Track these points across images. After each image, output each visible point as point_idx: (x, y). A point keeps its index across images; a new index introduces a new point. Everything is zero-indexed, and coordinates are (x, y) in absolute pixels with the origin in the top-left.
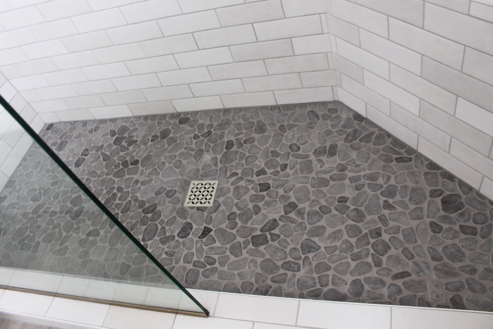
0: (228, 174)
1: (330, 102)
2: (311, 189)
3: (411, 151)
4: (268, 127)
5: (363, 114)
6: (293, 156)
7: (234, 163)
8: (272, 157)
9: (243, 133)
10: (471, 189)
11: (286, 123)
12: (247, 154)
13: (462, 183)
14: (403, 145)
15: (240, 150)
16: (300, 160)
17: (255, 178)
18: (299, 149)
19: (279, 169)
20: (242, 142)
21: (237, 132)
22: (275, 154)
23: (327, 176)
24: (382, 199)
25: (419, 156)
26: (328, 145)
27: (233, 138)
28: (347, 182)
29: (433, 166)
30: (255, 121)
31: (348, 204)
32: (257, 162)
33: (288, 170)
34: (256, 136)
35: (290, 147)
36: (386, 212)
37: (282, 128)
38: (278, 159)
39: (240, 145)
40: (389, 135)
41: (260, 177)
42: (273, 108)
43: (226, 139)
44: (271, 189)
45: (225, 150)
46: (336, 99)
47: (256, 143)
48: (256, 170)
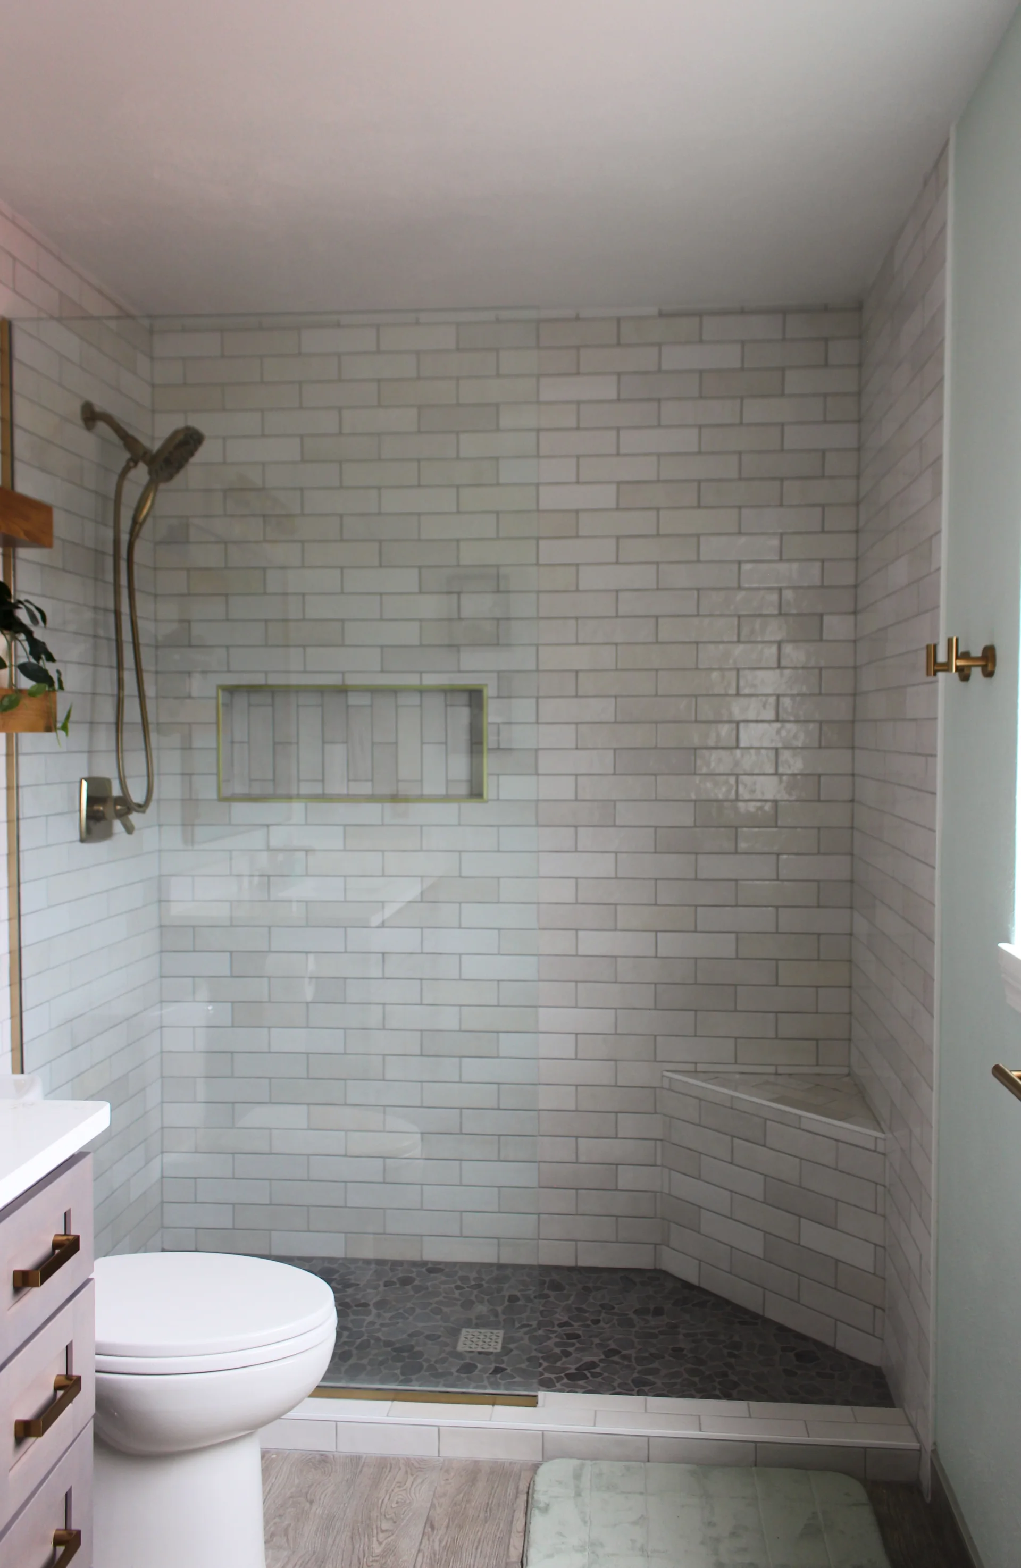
0: (517, 1325)
1: (649, 1270)
2: (636, 1340)
3: (756, 1316)
4: (567, 1287)
5: (694, 1280)
6: (606, 1313)
7: (524, 1315)
8: (577, 1313)
9: (530, 1290)
10: (824, 1347)
11: (591, 1285)
12: (542, 1308)
13: (816, 1343)
14: (746, 1311)
15: (530, 1305)
16: (616, 1317)
17: (556, 1328)
18: (613, 1308)
19: (589, 1322)
20: (532, 1297)
21: (522, 1287)
22: (579, 1310)
23: (656, 1331)
24: (725, 1351)
25: (767, 1322)
26: (652, 1307)
27: (518, 1294)
28: (681, 1337)
29: (782, 1330)
30: (547, 1279)
31: (685, 1352)
32: (557, 1316)
33: (602, 1324)
34: (552, 1293)
35: (601, 1306)
36: (733, 1360)
37: (586, 1289)
38: (587, 1315)
39: (528, 1299)
40: (728, 1302)
41: (564, 1328)
42: (570, 1269)
43: (506, 1293)
44: (582, 1338)
45: (506, 1303)
46: (658, 1267)
47: (552, 1299)
48: (556, 1323)
